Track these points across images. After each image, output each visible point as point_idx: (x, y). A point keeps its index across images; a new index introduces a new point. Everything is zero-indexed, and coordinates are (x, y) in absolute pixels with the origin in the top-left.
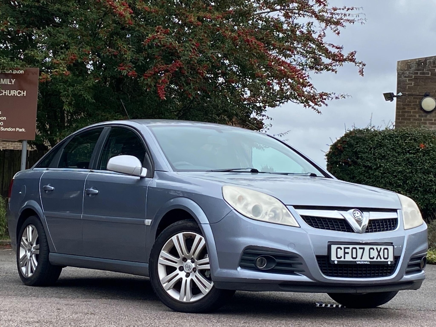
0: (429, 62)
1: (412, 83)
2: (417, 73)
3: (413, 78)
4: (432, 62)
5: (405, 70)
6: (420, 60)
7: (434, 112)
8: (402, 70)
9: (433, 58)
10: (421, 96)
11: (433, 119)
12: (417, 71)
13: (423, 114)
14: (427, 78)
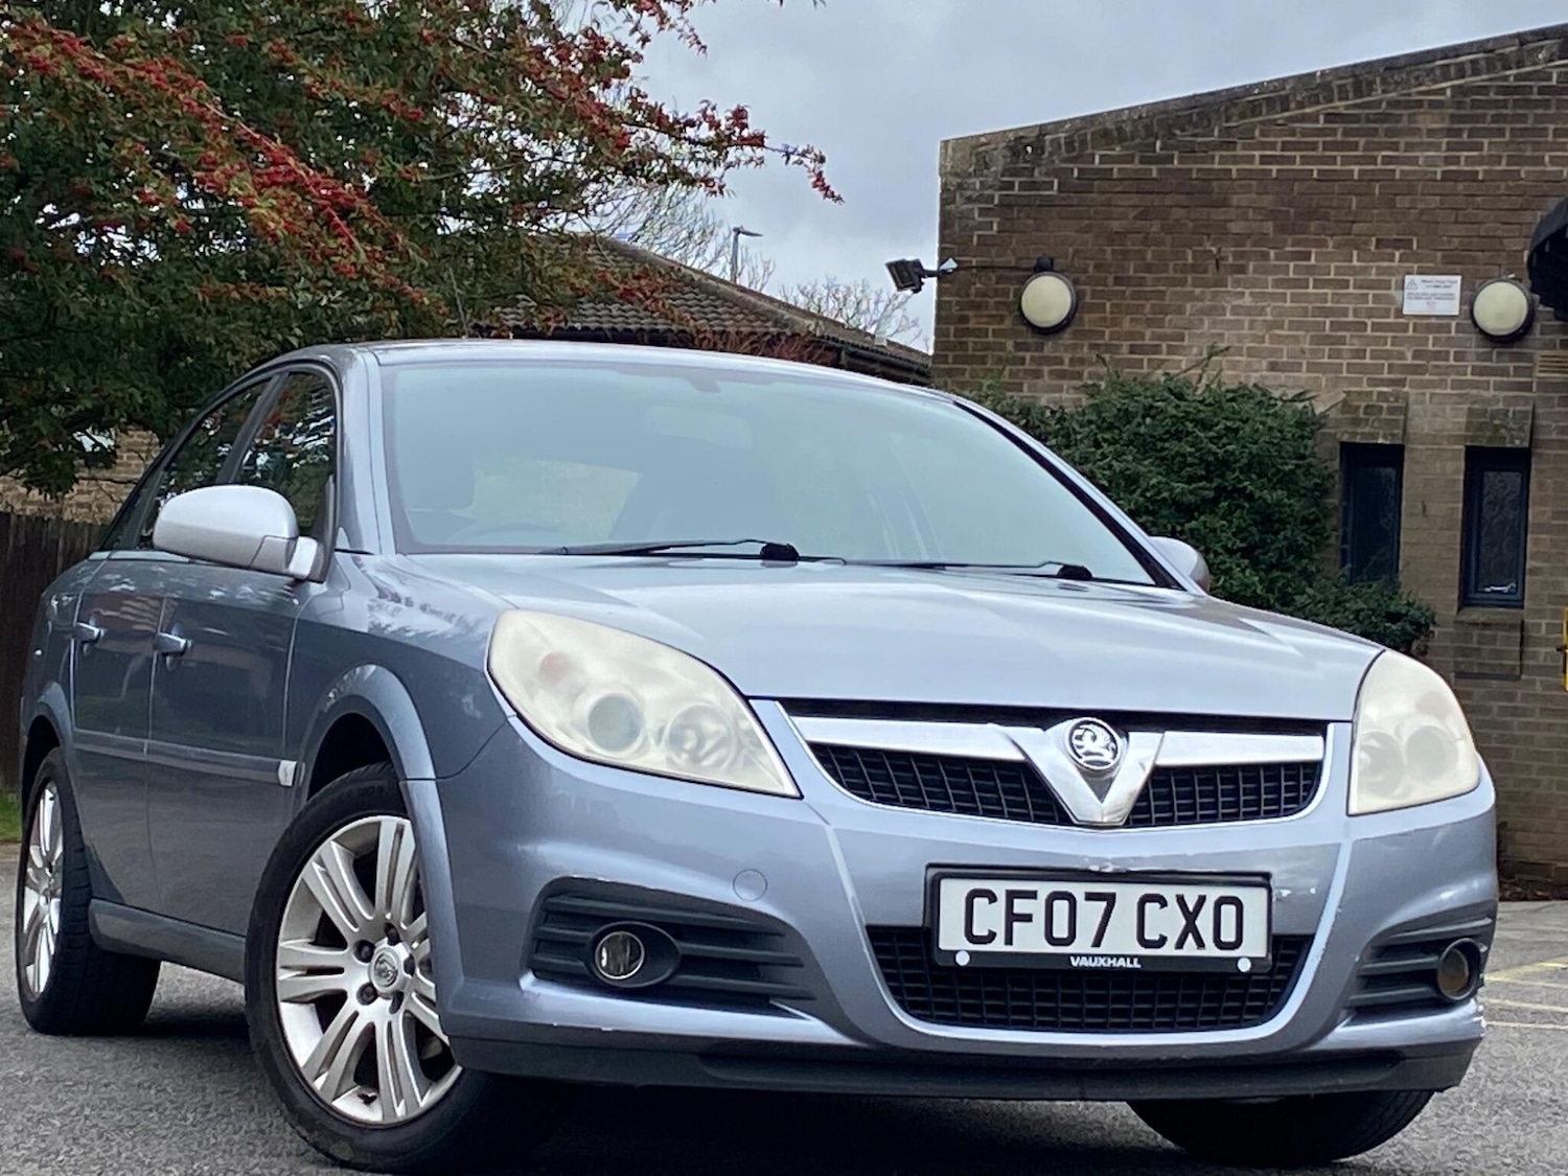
0: (1052, 141)
1: (991, 223)
2: (1011, 186)
3: (996, 201)
4: (1062, 141)
5: (970, 175)
6: (1021, 134)
7: (1069, 330)
8: (957, 175)
9: (1068, 126)
10: (1020, 273)
11: (1067, 357)
12: (1011, 176)
13: (1031, 340)
14: (1048, 203)
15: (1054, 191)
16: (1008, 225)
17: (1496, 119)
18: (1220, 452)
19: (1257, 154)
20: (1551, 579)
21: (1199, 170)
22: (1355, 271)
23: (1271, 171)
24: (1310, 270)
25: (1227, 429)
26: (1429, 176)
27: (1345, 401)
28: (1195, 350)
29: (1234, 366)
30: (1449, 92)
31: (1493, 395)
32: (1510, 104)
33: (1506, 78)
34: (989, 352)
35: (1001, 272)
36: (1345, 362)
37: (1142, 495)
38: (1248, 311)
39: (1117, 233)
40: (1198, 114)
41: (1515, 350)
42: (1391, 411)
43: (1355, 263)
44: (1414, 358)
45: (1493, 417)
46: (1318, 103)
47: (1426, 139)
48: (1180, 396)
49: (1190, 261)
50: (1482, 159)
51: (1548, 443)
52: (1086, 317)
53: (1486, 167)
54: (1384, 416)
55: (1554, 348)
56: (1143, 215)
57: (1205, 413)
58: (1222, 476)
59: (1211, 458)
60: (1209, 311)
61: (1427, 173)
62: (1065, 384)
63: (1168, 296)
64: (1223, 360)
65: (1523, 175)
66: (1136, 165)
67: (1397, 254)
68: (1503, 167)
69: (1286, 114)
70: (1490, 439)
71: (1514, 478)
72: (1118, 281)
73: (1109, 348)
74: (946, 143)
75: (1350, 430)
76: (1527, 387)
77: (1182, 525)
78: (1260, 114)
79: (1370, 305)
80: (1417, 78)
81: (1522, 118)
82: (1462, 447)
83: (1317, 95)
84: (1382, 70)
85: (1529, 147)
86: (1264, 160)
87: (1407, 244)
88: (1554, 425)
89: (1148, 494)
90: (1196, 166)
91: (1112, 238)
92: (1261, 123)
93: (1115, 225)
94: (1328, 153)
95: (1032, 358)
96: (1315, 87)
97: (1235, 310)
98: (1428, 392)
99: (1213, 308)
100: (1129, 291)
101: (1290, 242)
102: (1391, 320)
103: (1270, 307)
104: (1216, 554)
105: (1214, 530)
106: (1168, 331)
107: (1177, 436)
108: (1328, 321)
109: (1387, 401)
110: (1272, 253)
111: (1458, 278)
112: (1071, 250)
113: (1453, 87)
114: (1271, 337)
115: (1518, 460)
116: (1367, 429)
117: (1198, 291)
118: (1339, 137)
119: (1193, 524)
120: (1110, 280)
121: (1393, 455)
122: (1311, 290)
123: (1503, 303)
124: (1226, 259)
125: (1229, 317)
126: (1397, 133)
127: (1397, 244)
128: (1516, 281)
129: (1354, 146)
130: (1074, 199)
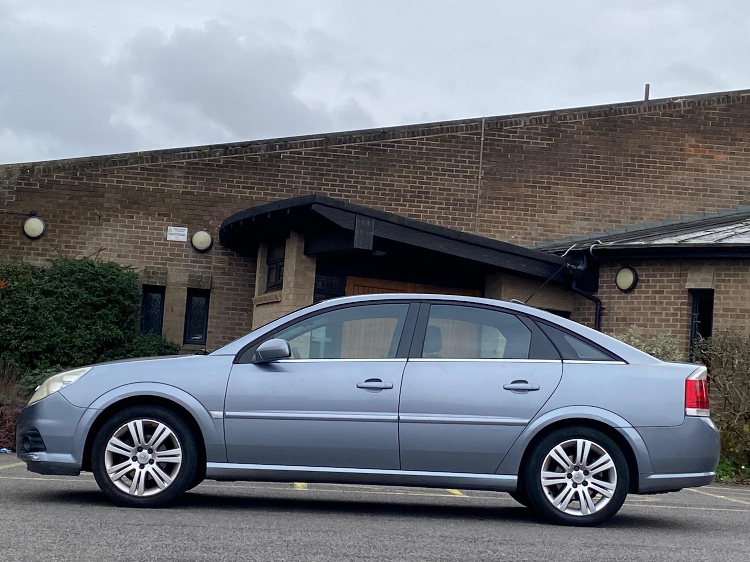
0: (38, 169)
1: (13, 197)
2: (21, 184)
3: (15, 189)
4: (41, 169)
5: (5, 179)
6: (26, 165)
7: (42, 238)
9: (44, 164)
10: (24, 216)
12: (21, 180)
13: (27, 241)
14: (36, 191)
15: (38, 187)
16: (19, 198)
17: (201, 174)
18: (109, 286)
19: (115, 179)
20: (216, 335)
21: (93, 184)
22: (150, 224)
23: (120, 186)
24: (133, 222)
25: (112, 278)
27: (145, 269)
28: (90, 248)
29: (104, 255)
30: (185, 163)
31: (197, 269)
32: (206, 169)
33: (205, 160)
34: (10, 245)
35: (15, 215)
36: (145, 256)
37: (80, 301)
38: (110, 235)
39: (61, 204)
40: (93, 163)
41: (206, 255)
42: (162, 274)
43: (150, 221)
44: (170, 256)
45: (197, 278)
46: (138, 163)
47: (176, 179)
48: (92, 265)
49: (89, 216)
50: (197, 187)
51: (217, 288)
52: (49, 234)
53: (197, 191)
54: (159, 275)
55: (219, 255)
56: (72, 199)
57: (104, 272)
58: (109, 295)
59: (106, 289)
60: (94, 235)
61: (176, 191)
62: (40, 258)
63: (80, 228)
64: (101, 253)
65: (210, 194)
66: (70, 180)
67: (165, 219)
68: (203, 191)
69: (127, 166)
70: (197, 285)
71: (202, 300)
72: (61, 221)
73: (57, 245)
75: (147, 280)
76: (210, 268)
77: (94, 312)
78: (117, 165)
79: (155, 236)
80: (174, 158)
81: (211, 175)
82: (186, 288)
83: (138, 161)
84: (161, 154)
85: (212, 185)
86: (118, 182)
87: (169, 215)
88: (218, 282)
89: (83, 301)
90: (92, 182)
91: (59, 206)
92: (118, 169)
93: (61, 201)
94: (141, 181)
95: (27, 248)
96: (137, 158)
97: (106, 235)
98: (175, 268)
99: (97, 233)
100: (66, 225)
101: (126, 212)
102: (162, 242)
103: (118, 234)
104: (107, 323)
105: (106, 315)
106: (80, 241)
107: (93, 280)
108: (139, 241)
109: (160, 270)
110: (120, 215)
111: (187, 229)
112: (43, 209)
113: (186, 162)
114: (118, 245)
115: (206, 293)
116: (153, 280)
117: (92, 227)
118: (145, 176)
119: (99, 312)
120: (58, 221)
121: (161, 290)
123: (202, 238)
124: (103, 216)
125: (103, 237)
126: (166, 176)
127: (165, 215)
128: (207, 231)
129: (151, 180)
130: (45, 190)
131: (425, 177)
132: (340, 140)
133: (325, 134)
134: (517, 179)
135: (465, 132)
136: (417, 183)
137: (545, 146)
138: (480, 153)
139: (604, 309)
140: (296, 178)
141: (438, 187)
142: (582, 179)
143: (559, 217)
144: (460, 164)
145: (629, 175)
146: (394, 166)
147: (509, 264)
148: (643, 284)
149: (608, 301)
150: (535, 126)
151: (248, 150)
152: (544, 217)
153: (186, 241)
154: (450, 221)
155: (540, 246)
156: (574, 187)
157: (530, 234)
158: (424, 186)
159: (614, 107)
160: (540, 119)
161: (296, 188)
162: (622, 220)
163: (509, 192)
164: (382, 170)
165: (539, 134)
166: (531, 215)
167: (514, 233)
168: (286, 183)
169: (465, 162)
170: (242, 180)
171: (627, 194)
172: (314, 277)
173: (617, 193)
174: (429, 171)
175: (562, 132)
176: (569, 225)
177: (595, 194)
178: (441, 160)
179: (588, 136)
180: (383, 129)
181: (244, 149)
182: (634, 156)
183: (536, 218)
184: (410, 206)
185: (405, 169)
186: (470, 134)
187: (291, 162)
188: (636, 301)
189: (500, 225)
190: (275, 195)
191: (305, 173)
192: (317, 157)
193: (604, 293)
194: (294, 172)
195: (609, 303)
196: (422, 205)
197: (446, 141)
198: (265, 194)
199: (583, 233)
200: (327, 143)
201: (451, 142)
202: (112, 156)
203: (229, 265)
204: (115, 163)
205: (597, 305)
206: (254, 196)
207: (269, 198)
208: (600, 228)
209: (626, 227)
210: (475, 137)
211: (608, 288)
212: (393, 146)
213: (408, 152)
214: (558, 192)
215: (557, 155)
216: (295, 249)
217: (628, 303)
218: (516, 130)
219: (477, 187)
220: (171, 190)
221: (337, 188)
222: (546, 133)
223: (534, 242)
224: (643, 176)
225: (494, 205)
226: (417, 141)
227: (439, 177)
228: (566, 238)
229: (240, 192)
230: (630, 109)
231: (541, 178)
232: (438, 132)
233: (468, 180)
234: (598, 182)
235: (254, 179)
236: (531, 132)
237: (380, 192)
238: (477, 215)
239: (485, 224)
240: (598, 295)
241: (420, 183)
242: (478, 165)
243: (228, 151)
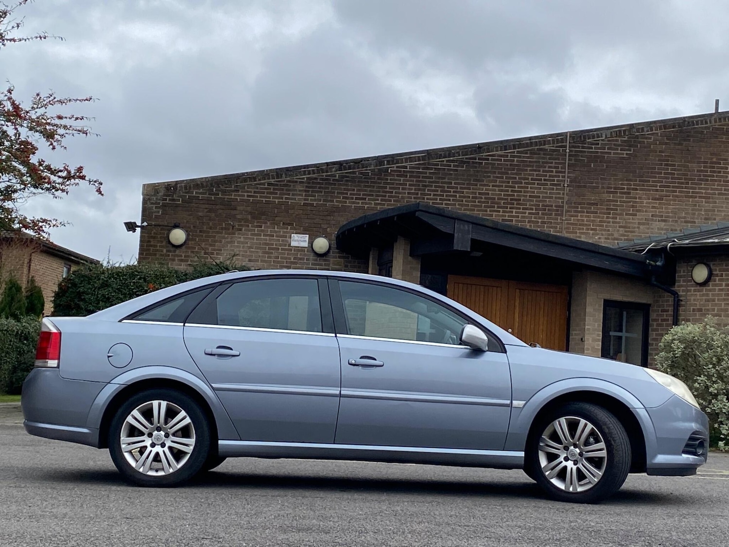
0: (180, 186)
1: (159, 211)
2: (166, 200)
3: (161, 205)
4: (184, 186)
5: (152, 196)
6: (169, 183)
7: (184, 246)
8: (148, 195)
9: (185, 182)
10: (169, 228)
11: (183, 255)
12: (166, 196)
13: (172, 249)
14: (177, 206)
15: (180, 202)
16: (164, 212)
17: (320, 188)
19: (246, 194)
21: (227, 198)
22: (276, 232)
23: (250, 200)
24: (262, 231)
26: (299, 204)
28: (225, 254)
29: (238, 260)
30: (305, 179)
32: (324, 183)
33: (323, 176)
34: (157, 252)
35: (161, 227)
36: (272, 260)
38: (243, 243)
39: (201, 216)
40: (227, 181)
41: (324, 258)
43: (276, 229)
44: (294, 259)
46: (265, 179)
47: (299, 193)
49: (224, 226)
50: (315, 200)
52: (190, 242)
53: (317, 202)
55: (336, 258)
56: (210, 211)
60: (228, 242)
62: (183, 264)
63: (217, 237)
64: (234, 258)
65: (328, 205)
66: (207, 196)
67: (289, 227)
68: (322, 202)
69: (255, 182)
72: (201, 231)
73: (197, 252)
74: (144, 185)
78: (247, 182)
79: (281, 242)
80: (296, 174)
81: (328, 188)
83: (265, 177)
84: (285, 170)
85: (329, 197)
86: (248, 196)
87: (292, 224)
90: (226, 197)
91: (199, 218)
92: (247, 185)
93: (200, 214)
94: (268, 195)
95: (172, 255)
96: (264, 175)
97: (238, 242)
99: (232, 241)
100: (204, 235)
101: (256, 222)
102: (287, 247)
103: (249, 241)
106: (216, 248)
108: (267, 247)
110: (250, 225)
111: (308, 236)
112: (185, 221)
113: (307, 177)
114: (249, 251)
117: (226, 236)
118: (272, 191)
120: (198, 231)
122: (262, 237)
123: (321, 244)
124: (236, 226)
125: (236, 244)
126: (289, 190)
127: (289, 224)
128: (325, 237)
129: (276, 194)
130: (187, 205)
131: (516, 185)
132: (441, 154)
133: (427, 150)
134: (600, 186)
135: (551, 146)
136: (510, 191)
137: (625, 156)
138: (565, 164)
139: (682, 301)
140: (403, 189)
141: (528, 194)
142: (659, 184)
143: (638, 219)
144: (548, 174)
145: (701, 179)
146: (489, 177)
147: (594, 262)
148: (717, 278)
149: (684, 293)
150: (615, 138)
151: (360, 166)
152: (625, 219)
153: (307, 246)
154: (540, 224)
155: (621, 245)
156: (651, 192)
157: (612, 235)
158: (516, 194)
159: (687, 120)
160: (620, 131)
161: (403, 198)
162: (696, 221)
163: (593, 198)
164: (478, 181)
165: (619, 145)
166: (613, 218)
167: (598, 234)
168: (394, 194)
169: (552, 172)
170: (355, 192)
171: (700, 197)
172: (419, 275)
173: (691, 197)
174: (520, 181)
175: (640, 142)
176: (648, 226)
177: (671, 198)
178: (531, 170)
179: (664, 146)
180: (478, 144)
181: (357, 165)
182: (706, 163)
183: (618, 220)
184: (504, 212)
185: (498, 180)
186: (557, 147)
187: (398, 176)
188: (711, 293)
189: (585, 228)
190: (384, 204)
191: (410, 185)
192: (421, 170)
193: (682, 286)
194: (400, 184)
195: (686, 296)
196: (514, 210)
197: (535, 154)
198: (376, 204)
199: (661, 233)
200: (429, 158)
201: (539, 154)
202: (243, 174)
203: (345, 267)
204: (245, 180)
205: (674, 298)
206: (366, 206)
207: (379, 207)
208: (676, 228)
209: (700, 227)
210: (561, 149)
211: (684, 281)
212: (488, 160)
213: (501, 164)
214: (638, 196)
215: (636, 163)
216: (402, 252)
217: (703, 295)
218: (598, 142)
219: (563, 194)
220: (293, 202)
221: (438, 198)
222: (625, 144)
223: (616, 241)
224: (716, 181)
225: (579, 210)
226: (509, 154)
227: (529, 186)
228: (645, 237)
229: (354, 203)
230: (702, 121)
231: (622, 184)
232: (527, 145)
233: (555, 187)
234: (673, 187)
235: (365, 191)
236: (611, 144)
237: (477, 201)
238: (564, 219)
239: (571, 227)
240: (676, 288)
241: (512, 191)
242: (563, 175)
243: (343, 167)
